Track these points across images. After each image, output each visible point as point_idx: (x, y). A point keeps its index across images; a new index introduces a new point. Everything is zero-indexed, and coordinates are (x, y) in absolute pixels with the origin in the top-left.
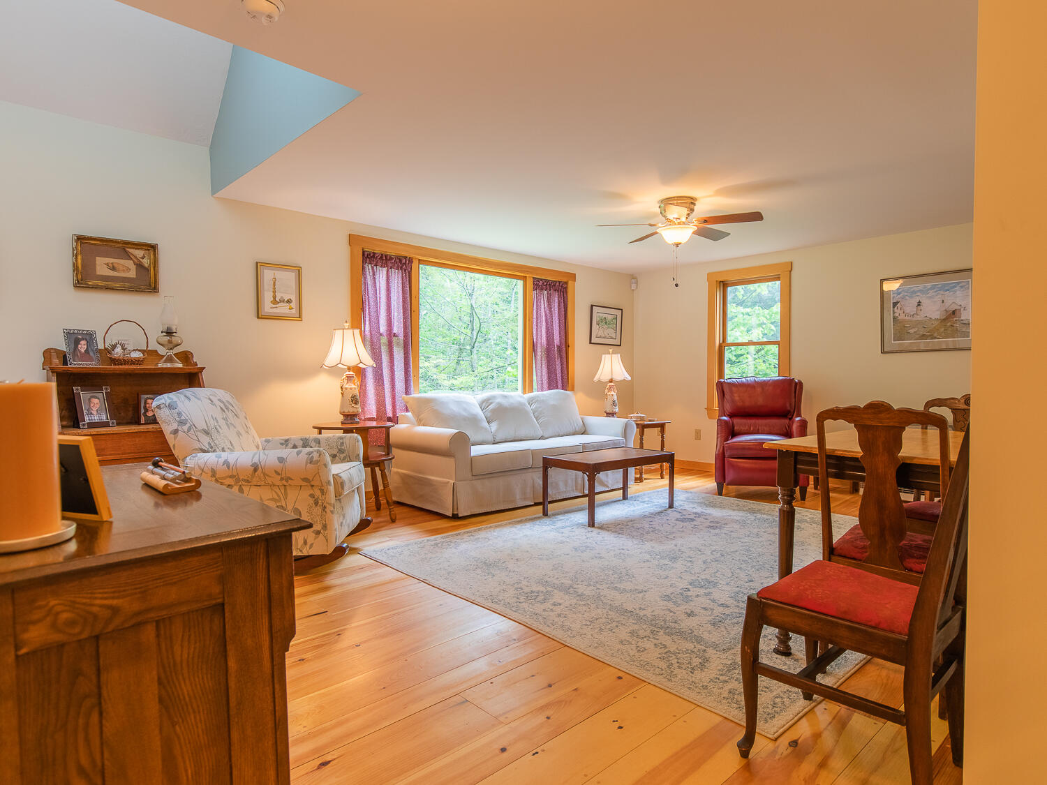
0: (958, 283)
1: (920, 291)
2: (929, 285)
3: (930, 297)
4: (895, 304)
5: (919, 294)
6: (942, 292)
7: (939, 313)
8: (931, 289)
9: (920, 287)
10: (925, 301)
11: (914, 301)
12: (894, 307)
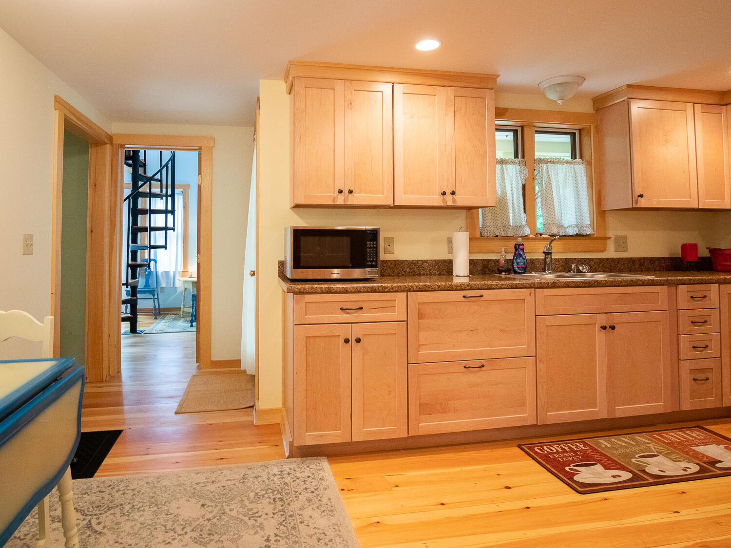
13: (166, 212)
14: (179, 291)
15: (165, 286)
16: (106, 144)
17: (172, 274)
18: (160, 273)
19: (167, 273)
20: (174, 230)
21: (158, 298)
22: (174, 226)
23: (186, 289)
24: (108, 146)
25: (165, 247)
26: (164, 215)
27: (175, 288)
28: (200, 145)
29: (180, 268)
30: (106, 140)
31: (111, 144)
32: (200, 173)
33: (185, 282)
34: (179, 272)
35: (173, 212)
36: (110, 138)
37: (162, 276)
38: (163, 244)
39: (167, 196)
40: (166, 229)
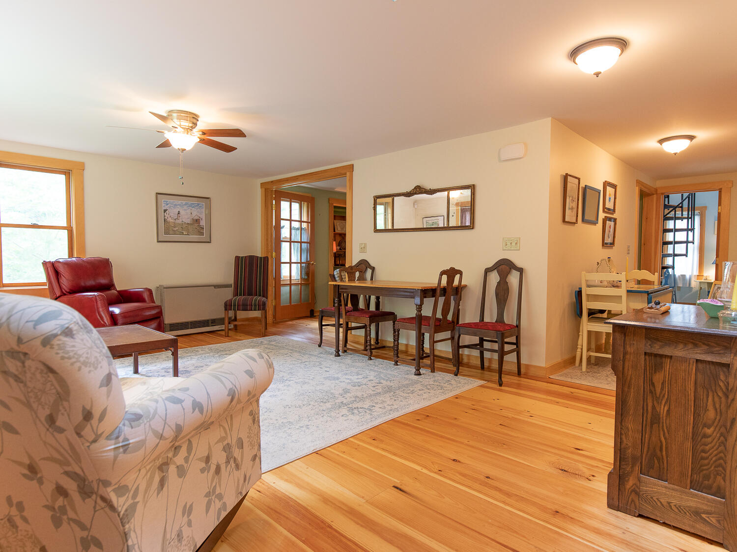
0: (198, 204)
1: (179, 205)
2: (184, 202)
3: (185, 210)
4: (165, 211)
5: (178, 206)
6: (191, 208)
7: (189, 220)
8: (185, 205)
9: (180, 202)
10: (182, 212)
11: (176, 211)
12: (164, 212)
13: (687, 230)
14: (694, 290)
15: (681, 286)
16: (654, 194)
17: (688, 277)
18: (677, 276)
19: (683, 276)
20: (693, 243)
21: (675, 295)
22: (693, 240)
23: (701, 288)
24: (655, 195)
25: (686, 255)
26: (686, 232)
27: (690, 288)
28: (720, 187)
29: (696, 273)
30: (654, 193)
31: (657, 194)
32: (720, 204)
33: (700, 282)
34: (695, 276)
35: (692, 230)
36: (656, 190)
37: (680, 280)
38: (685, 253)
39: (688, 218)
40: (687, 242)
